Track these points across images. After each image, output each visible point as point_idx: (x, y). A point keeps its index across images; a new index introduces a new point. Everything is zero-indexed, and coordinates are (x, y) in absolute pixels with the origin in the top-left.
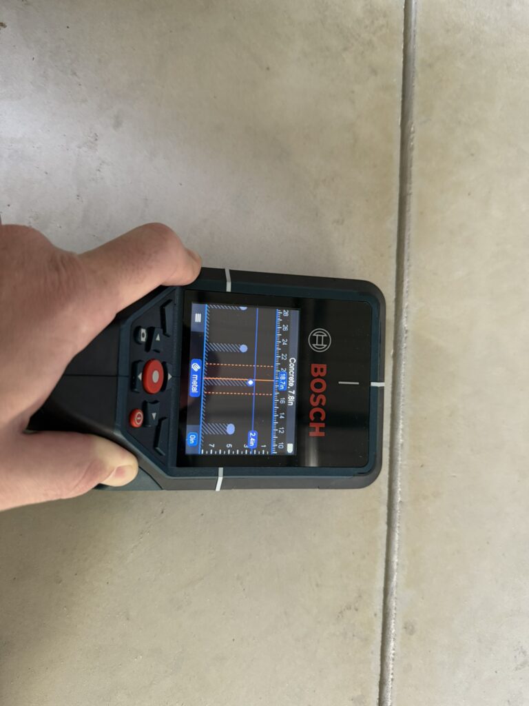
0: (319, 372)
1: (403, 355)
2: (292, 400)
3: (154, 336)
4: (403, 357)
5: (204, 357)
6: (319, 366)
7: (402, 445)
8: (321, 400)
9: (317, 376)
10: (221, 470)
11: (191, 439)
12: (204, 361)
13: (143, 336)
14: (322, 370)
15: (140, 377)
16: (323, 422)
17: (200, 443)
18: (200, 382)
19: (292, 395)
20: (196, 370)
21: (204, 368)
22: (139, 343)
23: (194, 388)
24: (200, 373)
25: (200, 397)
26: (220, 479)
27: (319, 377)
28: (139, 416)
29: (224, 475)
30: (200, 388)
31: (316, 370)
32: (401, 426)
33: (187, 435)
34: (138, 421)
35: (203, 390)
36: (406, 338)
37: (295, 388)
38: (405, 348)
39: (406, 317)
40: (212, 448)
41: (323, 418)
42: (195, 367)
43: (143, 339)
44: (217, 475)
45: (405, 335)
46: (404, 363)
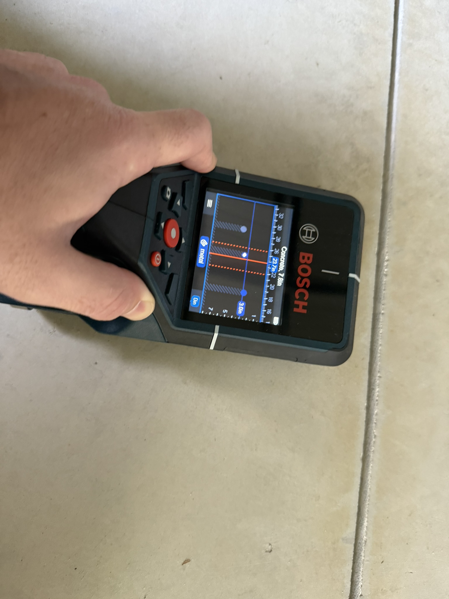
0: (306, 260)
1: (371, 457)
2: (280, 282)
3: (176, 200)
4: (371, 460)
5: (211, 236)
6: (307, 255)
7: (366, 542)
8: (306, 283)
9: (304, 262)
10: (217, 327)
11: (195, 301)
12: (211, 239)
13: (169, 194)
14: (309, 258)
15: (163, 224)
16: (306, 301)
17: (201, 305)
18: (206, 255)
19: (281, 277)
20: (204, 245)
21: (210, 245)
22: (165, 199)
23: (201, 260)
24: (207, 248)
25: (205, 267)
26: (216, 335)
27: (305, 263)
28: (158, 257)
29: (219, 332)
30: (205, 260)
31: (304, 258)
32: (365, 524)
33: (192, 297)
34: (158, 262)
35: (208, 263)
36: (374, 442)
37: (285, 271)
38: (373, 451)
39: (376, 423)
40: (210, 311)
41: (306, 298)
42: (204, 242)
43: (168, 196)
44: (214, 332)
45: (374, 440)
46: (371, 465)
